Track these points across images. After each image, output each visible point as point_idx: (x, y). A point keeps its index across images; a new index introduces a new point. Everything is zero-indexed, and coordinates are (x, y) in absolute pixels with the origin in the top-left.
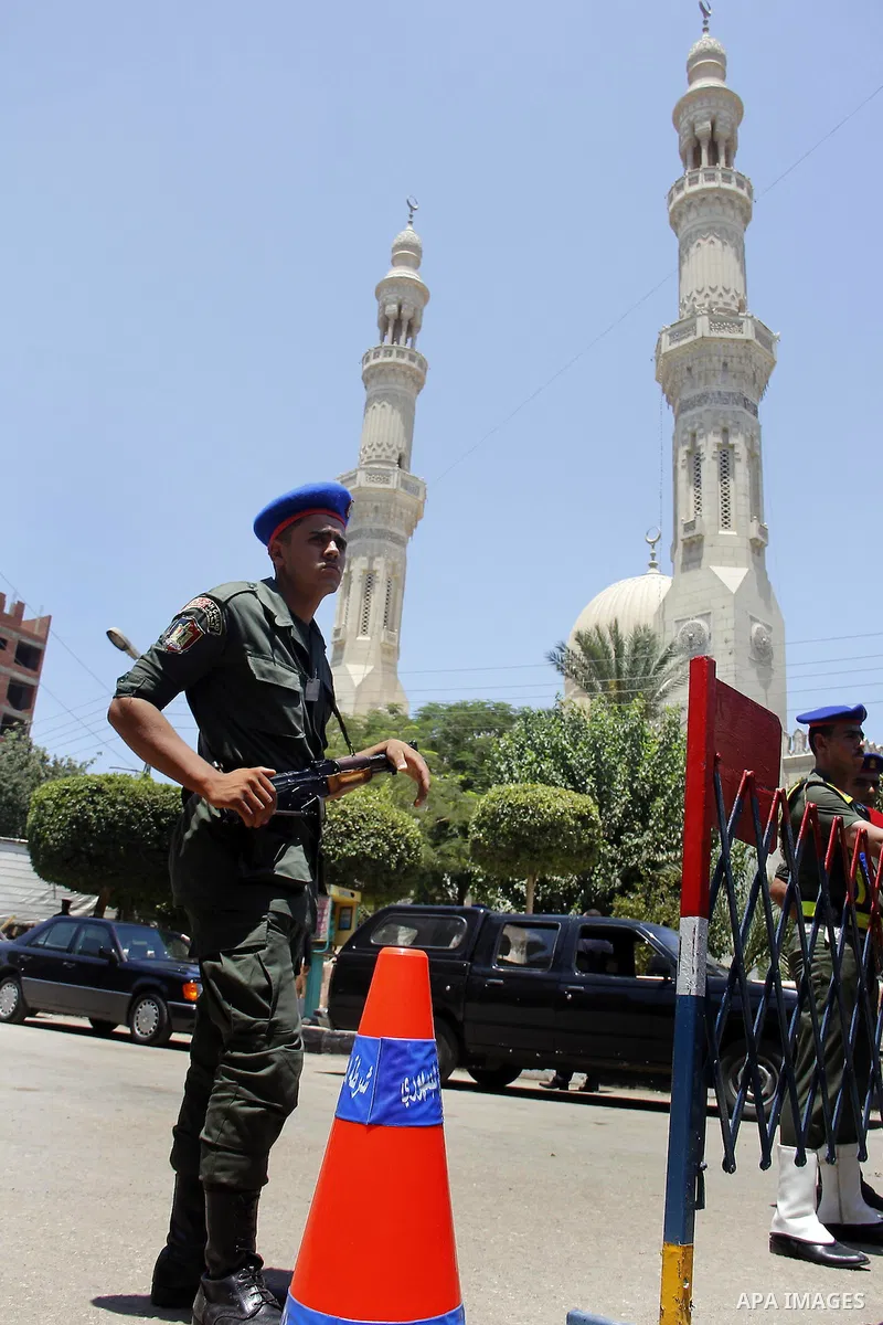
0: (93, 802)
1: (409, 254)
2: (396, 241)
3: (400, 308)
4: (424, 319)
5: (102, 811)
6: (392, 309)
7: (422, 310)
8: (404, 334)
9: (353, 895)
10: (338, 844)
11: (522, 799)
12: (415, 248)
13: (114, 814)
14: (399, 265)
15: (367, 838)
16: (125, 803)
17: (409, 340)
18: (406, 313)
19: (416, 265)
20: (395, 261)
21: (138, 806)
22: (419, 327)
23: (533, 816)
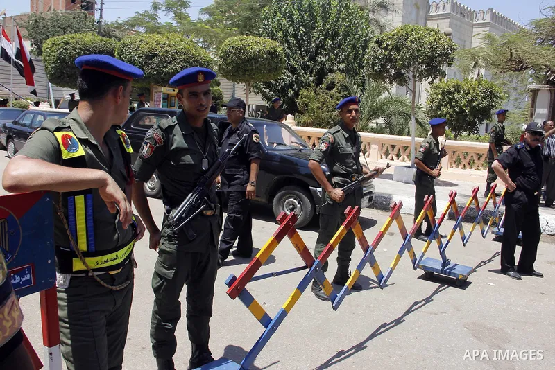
0: (65, 49)
5: (70, 53)
9: (174, 91)
10: (164, 67)
11: (239, 45)
13: (75, 54)
15: (179, 63)
16: (80, 48)
21: (87, 49)
23: (243, 53)
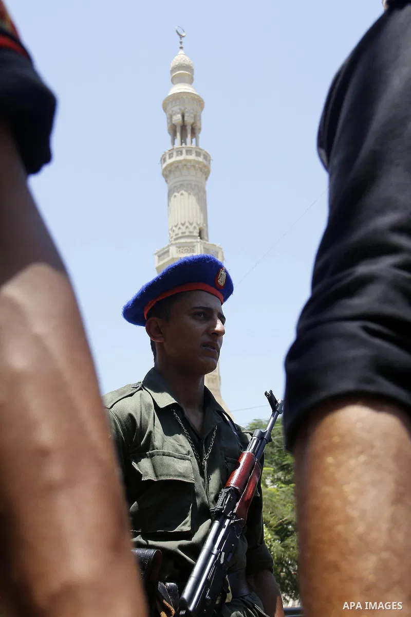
1: (184, 73)
2: (173, 65)
3: (183, 117)
6: (177, 118)
8: (189, 136)
12: (188, 68)
14: (178, 83)
17: (194, 140)
18: (189, 120)
19: (190, 81)
20: (175, 80)
22: (200, 129)
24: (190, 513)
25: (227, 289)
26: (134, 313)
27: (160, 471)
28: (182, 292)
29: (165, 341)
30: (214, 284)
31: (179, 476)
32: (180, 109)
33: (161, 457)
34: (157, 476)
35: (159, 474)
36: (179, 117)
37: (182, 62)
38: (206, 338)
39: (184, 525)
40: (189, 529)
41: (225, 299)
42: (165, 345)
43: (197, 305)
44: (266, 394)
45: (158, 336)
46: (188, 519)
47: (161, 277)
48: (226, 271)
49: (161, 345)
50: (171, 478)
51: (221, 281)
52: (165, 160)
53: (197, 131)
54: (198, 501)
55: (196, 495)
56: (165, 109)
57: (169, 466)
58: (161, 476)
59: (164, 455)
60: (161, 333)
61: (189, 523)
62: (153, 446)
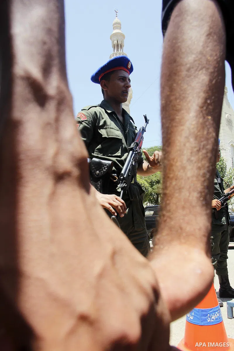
1: (117, 25)
2: (113, 23)
3: (118, 41)
4: (124, 43)
6: (115, 42)
7: (124, 41)
8: (120, 48)
12: (119, 24)
14: (115, 29)
17: (121, 50)
18: (120, 43)
19: (120, 29)
20: (114, 28)
22: (124, 46)
24: (120, 149)
25: (131, 70)
26: (95, 79)
27: (109, 134)
28: (115, 70)
29: (108, 89)
30: (127, 67)
31: (116, 136)
32: (116, 39)
33: (110, 129)
34: (108, 136)
35: (109, 135)
36: (116, 41)
37: (117, 21)
38: (124, 89)
39: (118, 153)
40: (120, 154)
41: (130, 74)
42: (108, 91)
43: (120, 75)
44: (144, 115)
45: (105, 87)
46: (120, 151)
47: (107, 64)
48: (131, 63)
49: (106, 91)
50: (113, 137)
51: (129, 67)
52: (111, 58)
53: (122, 46)
54: (124, 146)
55: (122, 144)
56: (111, 39)
57: (113, 132)
58: (109, 136)
59: (111, 128)
60: (106, 86)
61: (120, 153)
62: (107, 125)
